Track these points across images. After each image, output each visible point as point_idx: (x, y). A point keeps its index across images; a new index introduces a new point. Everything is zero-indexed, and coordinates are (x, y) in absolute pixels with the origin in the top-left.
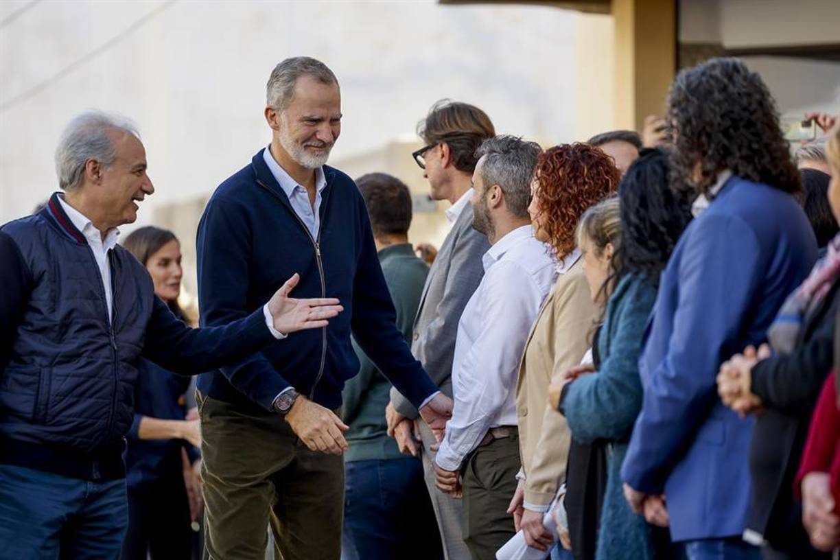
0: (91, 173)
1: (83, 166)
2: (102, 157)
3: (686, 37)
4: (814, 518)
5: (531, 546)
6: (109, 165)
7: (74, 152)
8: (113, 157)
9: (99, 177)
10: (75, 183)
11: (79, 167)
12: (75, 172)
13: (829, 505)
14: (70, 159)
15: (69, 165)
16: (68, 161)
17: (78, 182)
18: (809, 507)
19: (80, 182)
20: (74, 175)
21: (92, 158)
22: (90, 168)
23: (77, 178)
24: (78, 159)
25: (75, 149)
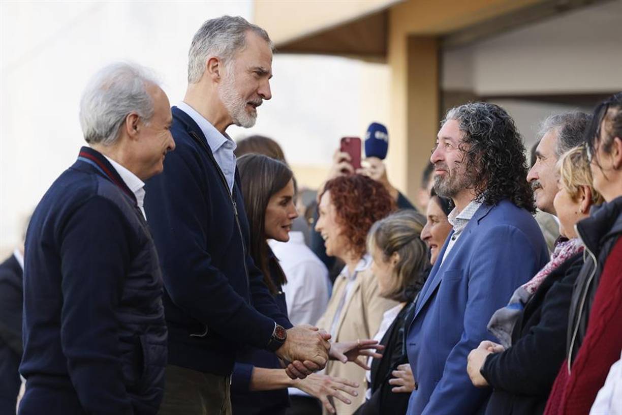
0: (131, 127)
1: (123, 119)
2: (143, 112)
6: (148, 120)
7: (114, 105)
8: (152, 113)
9: (137, 132)
10: (112, 137)
11: (118, 121)
12: (114, 125)
14: (111, 112)
15: (108, 118)
16: (107, 114)
17: (116, 136)
19: (118, 136)
20: (111, 129)
21: (133, 112)
22: (130, 122)
23: (115, 132)
24: (118, 113)
25: (115, 102)
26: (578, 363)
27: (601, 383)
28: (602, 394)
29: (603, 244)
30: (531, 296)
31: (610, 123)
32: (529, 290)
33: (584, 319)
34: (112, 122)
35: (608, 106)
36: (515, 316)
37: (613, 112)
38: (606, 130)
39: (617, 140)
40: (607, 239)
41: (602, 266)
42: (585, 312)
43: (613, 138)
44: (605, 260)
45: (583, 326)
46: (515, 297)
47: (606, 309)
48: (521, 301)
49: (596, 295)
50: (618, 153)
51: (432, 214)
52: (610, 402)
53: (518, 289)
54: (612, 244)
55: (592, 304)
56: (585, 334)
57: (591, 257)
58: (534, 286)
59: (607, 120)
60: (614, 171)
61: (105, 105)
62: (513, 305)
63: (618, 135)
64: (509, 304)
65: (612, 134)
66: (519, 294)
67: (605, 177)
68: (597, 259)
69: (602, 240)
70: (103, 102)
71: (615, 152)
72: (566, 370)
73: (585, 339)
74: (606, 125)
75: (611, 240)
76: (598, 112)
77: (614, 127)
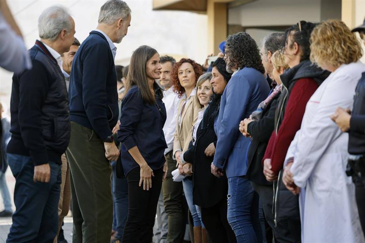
0: (63, 35)
1: (60, 32)
2: (68, 29)
3: (231, 22)
4: (266, 171)
5: (180, 174)
8: (71, 29)
11: (58, 32)
13: (270, 167)
15: (54, 31)
18: (265, 168)
20: (55, 35)
21: (64, 29)
22: (63, 33)
23: (56, 37)
24: (59, 29)
25: (58, 24)
26: (280, 130)
27: (292, 139)
28: (293, 143)
29: (290, 84)
30: (265, 106)
31: (292, 37)
32: (264, 104)
33: (283, 113)
34: (56, 33)
35: (291, 30)
36: (259, 114)
37: (293, 32)
38: (290, 40)
39: (295, 43)
40: (292, 82)
41: (290, 93)
42: (283, 110)
43: (293, 43)
44: (291, 90)
45: (282, 116)
46: (259, 107)
47: (291, 109)
48: (261, 108)
49: (288, 103)
50: (296, 48)
51: (214, 72)
52: (296, 146)
53: (261, 103)
54: (294, 84)
55: (286, 108)
56: (283, 119)
57: (285, 89)
58: (266, 102)
59: (291, 36)
60: (294, 55)
61: (53, 25)
62: (259, 110)
63: (295, 41)
64: (257, 109)
65: (293, 41)
66: (261, 105)
67: (290, 59)
68: (288, 89)
69: (290, 82)
70: (53, 24)
71: (294, 48)
72: (275, 134)
73: (283, 121)
74: (290, 38)
75: (293, 82)
76: (287, 33)
77: (293, 38)
